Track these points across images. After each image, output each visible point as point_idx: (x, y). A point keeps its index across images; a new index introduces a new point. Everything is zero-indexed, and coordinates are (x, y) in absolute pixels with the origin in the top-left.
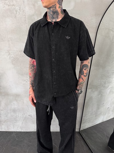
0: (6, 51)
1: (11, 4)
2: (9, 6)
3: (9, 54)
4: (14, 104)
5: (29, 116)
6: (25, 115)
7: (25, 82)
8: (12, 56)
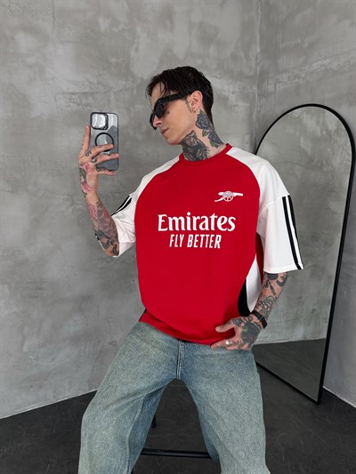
0: (66, 197)
1: (84, 101)
2: (79, 105)
3: (72, 204)
4: (75, 321)
5: (110, 346)
6: (101, 344)
7: (105, 263)
8: (78, 207)
